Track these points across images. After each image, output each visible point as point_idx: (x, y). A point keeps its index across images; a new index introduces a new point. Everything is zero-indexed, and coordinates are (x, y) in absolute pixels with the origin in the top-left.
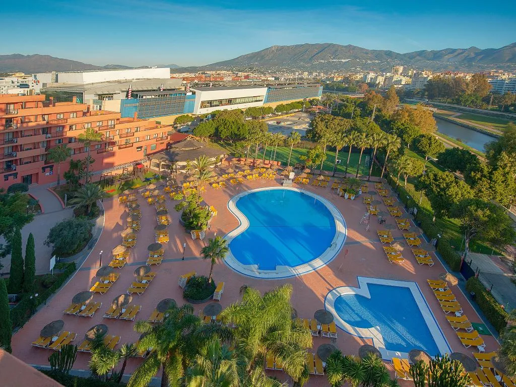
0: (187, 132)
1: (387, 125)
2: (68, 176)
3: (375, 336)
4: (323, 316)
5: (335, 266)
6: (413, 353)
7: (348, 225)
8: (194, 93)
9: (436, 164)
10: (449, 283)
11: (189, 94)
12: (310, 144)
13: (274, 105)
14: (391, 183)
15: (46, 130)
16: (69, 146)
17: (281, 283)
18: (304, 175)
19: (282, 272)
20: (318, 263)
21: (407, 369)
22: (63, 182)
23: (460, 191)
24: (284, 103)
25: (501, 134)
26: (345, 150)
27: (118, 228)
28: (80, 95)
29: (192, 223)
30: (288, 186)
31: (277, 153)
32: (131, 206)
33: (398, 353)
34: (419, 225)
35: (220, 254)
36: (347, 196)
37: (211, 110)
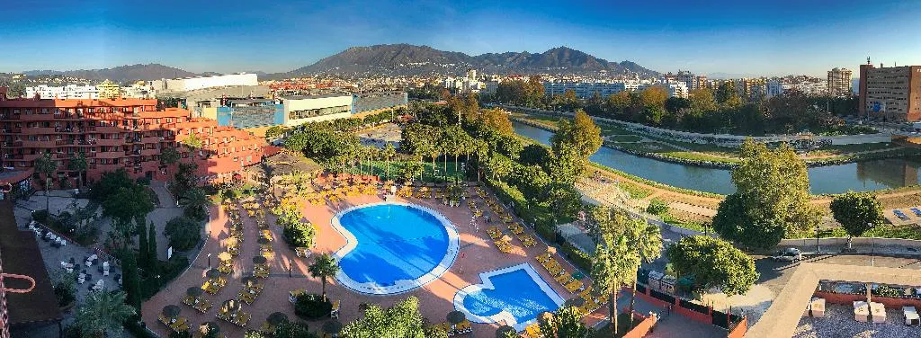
0: (279, 145)
1: (472, 130)
2: (178, 177)
3: (507, 317)
4: (456, 317)
5: (456, 269)
6: (539, 316)
7: (460, 232)
8: (281, 102)
9: (520, 161)
10: (551, 253)
11: (278, 103)
12: (405, 157)
13: (362, 116)
14: (489, 185)
15: (160, 132)
16: (177, 150)
17: (405, 296)
18: (406, 188)
19: (402, 286)
20: (440, 270)
21: (538, 330)
22: (175, 183)
23: (542, 179)
24: (373, 113)
25: (557, 129)
26: (440, 159)
27: (223, 236)
28: (184, 101)
29: (295, 240)
30: (392, 200)
31: (374, 168)
32: (234, 217)
33: (529, 322)
34: (519, 215)
35: (331, 272)
36: (452, 204)
37: (300, 122)
